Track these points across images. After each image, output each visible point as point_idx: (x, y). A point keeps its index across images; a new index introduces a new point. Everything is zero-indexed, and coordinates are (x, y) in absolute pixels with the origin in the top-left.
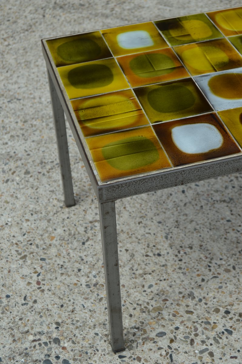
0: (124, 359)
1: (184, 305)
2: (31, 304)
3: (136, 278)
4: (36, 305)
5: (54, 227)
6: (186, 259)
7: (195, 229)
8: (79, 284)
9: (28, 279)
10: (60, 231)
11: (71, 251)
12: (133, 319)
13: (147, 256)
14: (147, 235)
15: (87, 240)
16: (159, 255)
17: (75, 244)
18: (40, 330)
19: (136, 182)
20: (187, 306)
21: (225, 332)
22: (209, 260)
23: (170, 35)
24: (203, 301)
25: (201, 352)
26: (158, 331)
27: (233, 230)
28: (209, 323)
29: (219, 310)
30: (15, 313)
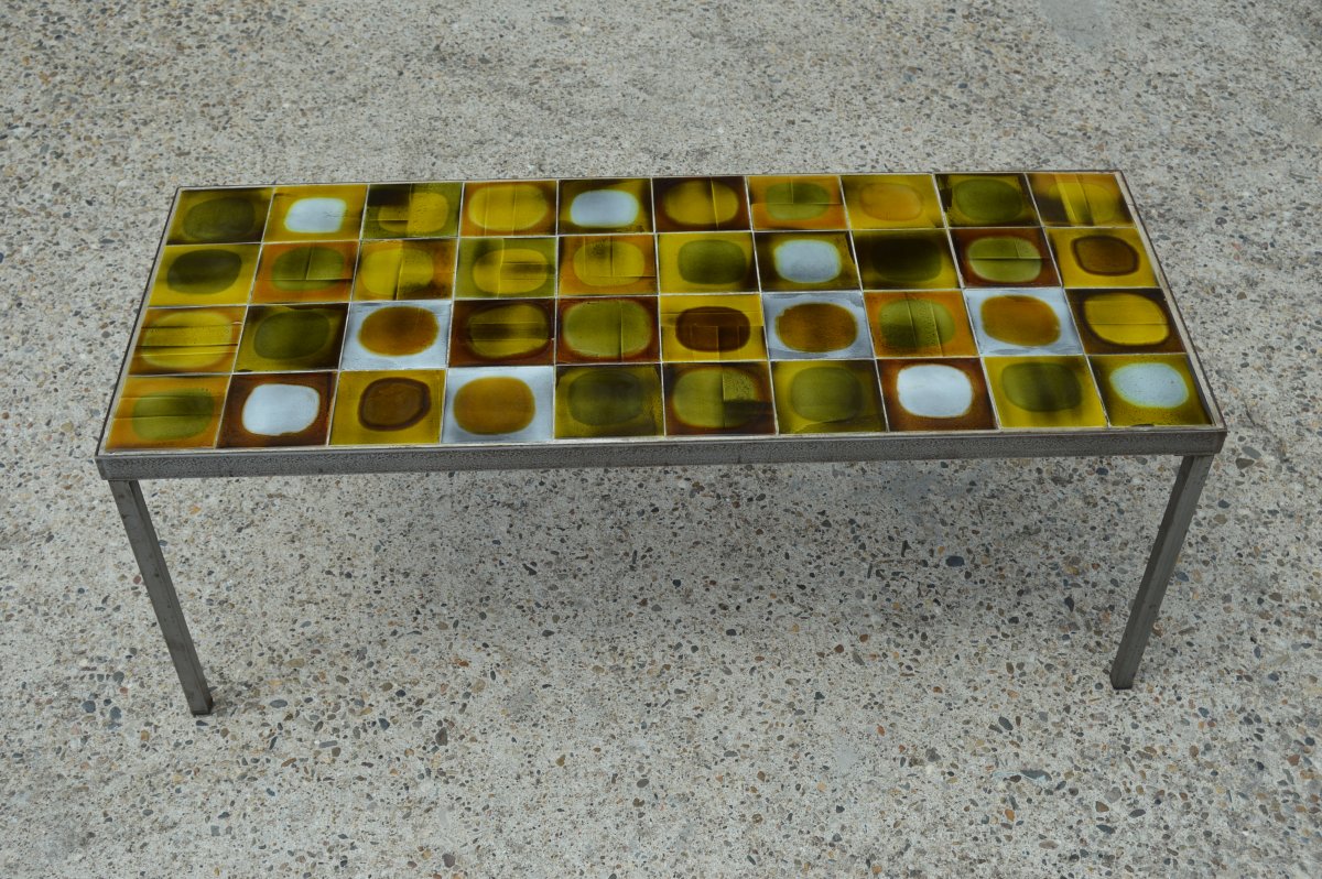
0: (202, 727)
1: (341, 665)
2: (109, 610)
3: (291, 605)
4: (116, 614)
5: (207, 492)
6: (387, 592)
7: (433, 545)
8: (199, 594)
9: (124, 571)
10: (213, 500)
11: (213, 538)
12: (252, 670)
13: (329, 573)
14: (348, 538)
15: (248, 526)
16: (349, 575)
17: (227, 526)
18: (102, 654)
19: (154, 460)
20: (345, 669)
21: (378, 724)
22: (423, 602)
23: (377, 216)
24: (374, 667)
25: (324, 745)
26: (277, 697)
27: (495, 559)
28: (362, 703)
29: (390, 686)
30: (79, 620)
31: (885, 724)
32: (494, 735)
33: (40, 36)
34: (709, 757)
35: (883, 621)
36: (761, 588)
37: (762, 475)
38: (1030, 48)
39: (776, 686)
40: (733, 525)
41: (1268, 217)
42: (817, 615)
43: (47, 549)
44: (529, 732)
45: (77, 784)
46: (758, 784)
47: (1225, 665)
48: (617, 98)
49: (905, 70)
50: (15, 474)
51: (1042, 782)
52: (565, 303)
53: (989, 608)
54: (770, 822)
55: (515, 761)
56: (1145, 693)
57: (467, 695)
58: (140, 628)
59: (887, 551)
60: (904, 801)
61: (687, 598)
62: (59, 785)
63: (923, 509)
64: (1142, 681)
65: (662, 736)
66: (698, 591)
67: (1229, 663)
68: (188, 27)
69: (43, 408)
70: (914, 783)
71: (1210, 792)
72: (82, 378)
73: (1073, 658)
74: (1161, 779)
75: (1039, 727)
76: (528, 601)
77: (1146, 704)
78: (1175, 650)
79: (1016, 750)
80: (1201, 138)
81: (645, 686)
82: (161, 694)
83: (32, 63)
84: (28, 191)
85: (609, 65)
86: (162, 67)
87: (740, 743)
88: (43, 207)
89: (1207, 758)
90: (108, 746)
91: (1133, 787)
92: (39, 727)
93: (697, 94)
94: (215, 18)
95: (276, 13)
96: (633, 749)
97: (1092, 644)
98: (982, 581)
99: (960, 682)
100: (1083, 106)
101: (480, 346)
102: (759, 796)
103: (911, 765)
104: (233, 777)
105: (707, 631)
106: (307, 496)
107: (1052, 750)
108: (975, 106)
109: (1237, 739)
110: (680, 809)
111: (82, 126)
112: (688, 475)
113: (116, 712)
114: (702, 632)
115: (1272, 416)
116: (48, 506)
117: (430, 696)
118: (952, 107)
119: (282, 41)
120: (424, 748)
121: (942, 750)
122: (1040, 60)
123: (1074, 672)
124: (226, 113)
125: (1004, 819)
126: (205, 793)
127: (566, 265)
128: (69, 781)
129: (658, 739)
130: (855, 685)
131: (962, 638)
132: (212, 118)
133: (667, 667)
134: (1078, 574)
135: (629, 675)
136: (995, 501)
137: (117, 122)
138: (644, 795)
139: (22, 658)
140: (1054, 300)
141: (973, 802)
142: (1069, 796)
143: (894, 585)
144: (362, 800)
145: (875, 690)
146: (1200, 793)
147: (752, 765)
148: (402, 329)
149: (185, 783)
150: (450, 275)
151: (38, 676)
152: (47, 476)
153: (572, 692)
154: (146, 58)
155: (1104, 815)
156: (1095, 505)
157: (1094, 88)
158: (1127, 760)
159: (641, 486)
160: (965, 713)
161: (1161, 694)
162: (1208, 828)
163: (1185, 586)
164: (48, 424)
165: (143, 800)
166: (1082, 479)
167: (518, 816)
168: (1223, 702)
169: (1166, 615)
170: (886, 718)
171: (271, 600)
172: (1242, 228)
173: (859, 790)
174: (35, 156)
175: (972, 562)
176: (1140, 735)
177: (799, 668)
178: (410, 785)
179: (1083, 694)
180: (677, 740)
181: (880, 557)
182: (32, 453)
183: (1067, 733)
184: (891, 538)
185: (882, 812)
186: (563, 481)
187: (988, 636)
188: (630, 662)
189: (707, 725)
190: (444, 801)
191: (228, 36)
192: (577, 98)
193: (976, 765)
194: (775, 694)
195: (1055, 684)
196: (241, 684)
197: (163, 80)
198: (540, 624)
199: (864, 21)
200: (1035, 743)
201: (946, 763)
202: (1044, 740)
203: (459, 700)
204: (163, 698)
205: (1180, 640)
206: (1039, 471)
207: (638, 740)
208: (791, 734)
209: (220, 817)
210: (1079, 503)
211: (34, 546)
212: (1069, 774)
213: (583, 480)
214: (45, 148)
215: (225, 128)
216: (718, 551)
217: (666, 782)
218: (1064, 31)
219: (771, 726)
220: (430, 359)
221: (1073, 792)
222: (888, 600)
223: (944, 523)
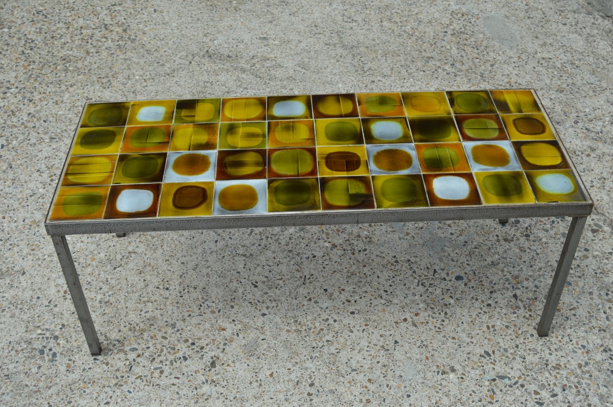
0: (96, 361)
1: (164, 331)
2: (52, 307)
3: (139, 303)
4: (55, 308)
5: (99, 251)
6: (186, 296)
7: (208, 274)
8: (95, 299)
9: (59, 288)
10: (102, 255)
11: (102, 272)
12: (120, 334)
13: (158, 288)
14: (167, 272)
15: (119, 267)
16: (167, 289)
17: (109, 267)
18: (48, 327)
20: (166, 333)
21: (182, 358)
22: (203, 301)
23: (180, 114)
24: (180, 332)
25: (156, 369)
26: (133, 346)
27: (238, 280)
28: (174, 349)
29: (188, 341)
30: (37, 311)
31: (429, 355)
32: (238, 363)
33: (23, 49)
34: (343, 372)
35: (426, 307)
36: (366, 292)
37: (365, 240)
38: (482, 48)
39: (375, 338)
40: (352, 263)
41: (598, 120)
42: (394, 304)
43: (22, 278)
44: (255, 361)
45: (35, 389)
46: (368, 384)
47: (592, 325)
48: (291, 72)
49: (425, 58)
50: (8, 244)
51: (507, 381)
52: (272, 151)
53: (477, 300)
54: (374, 403)
55: (249, 375)
56: (554, 338)
57: (225, 344)
58: (67, 315)
59: (426, 274)
60: (440, 391)
61: (331, 297)
62: (26, 390)
63: (442, 254)
64: (553, 333)
65: (320, 362)
66: (336, 294)
67: (594, 323)
68: (92, 44)
69: (22, 214)
70: (444, 383)
71: (589, 385)
72: (40, 200)
73: (518, 322)
74: (565, 379)
75: (504, 355)
76: (254, 300)
77: (555, 343)
78: (567, 318)
79: (493, 366)
80: (565, 86)
81: (311, 338)
82: (76, 346)
83: (19, 61)
84: (16, 116)
85: (287, 58)
86: (79, 62)
87: (358, 365)
88: (23, 124)
89: (587, 369)
90: (50, 371)
91: (551, 383)
92: (17, 362)
93: (328, 70)
94: (104, 40)
95: (133, 37)
96: (306, 369)
97: (527, 316)
98: (473, 287)
99: (464, 335)
100: (509, 73)
101: (231, 171)
102: (369, 390)
103: (442, 374)
104: (111, 385)
105: (341, 312)
106: (147, 252)
107: (511, 366)
108: (459, 73)
109: (601, 360)
110: (330, 397)
111: (42, 87)
112: (329, 240)
113: (54, 355)
114: (339, 313)
115: (607, 209)
116: (23, 259)
117: (207, 345)
118: (448, 74)
119: (135, 49)
120: (205, 370)
121: (457, 367)
122: (488, 53)
123: (519, 329)
124: (109, 81)
125: (489, 400)
126: (97, 393)
127: (271, 134)
128: (31, 388)
129: (318, 364)
130: (413, 337)
131: (464, 314)
132: (103, 83)
133: (322, 330)
134: (518, 283)
135: (304, 333)
136: (477, 250)
137: (58, 86)
138: (312, 390)
139: (9, 329)
140: (506, 146)
141: (473, 391)
142: (520, 388)
143: (430, 290)
144: (174, 395)
145: (423, 339)
146: (584, 386)
147: (365, 375)
148: (193, 164)
149: (88, 388)
150: (216, 139)
151: (17, 338)
152: (23, 245)
153: (276, 342)
154: (72, 58)
155: (538, 397)
156: (525, 251)
157: (513, 65)
158: (548, 370)
159: (307, 245)
160: (467, 349)
161: (562, 338)
162: (589, 402)
163: (570, 288)
164: (24, 221)
165: (67, 396)
166: (518, 239)
167: (251, 402)
168: (593, 342)
169: (562, 302)
170: (429, 352)
171: (130, 301)
172: (586, 125)
173: (417, 387)
174: (20, 101)
175: (468, 278)
176: (553, 358)
177: (386, 329)
178: (198, 387)
179: (524, 339)
180: (328, 364)
181: (423, 277)
182: (16, 235)
183: (517, 358)
184: (428, 268)
185: (429, 397)
186: (270, 244)
187: (476, 313)
188: (304, 328)
189: (342, 356)
190: (215, 395)
191: (110, 47)
192: (273, 72)
193: (474, 374)
194: (375, 342)
195: (510, 335)
196: (115, 340)
197: (80, 67)
198: (260, 310)
199: (405, 37)
200: (502, 363)
201: (459, 373)
202: (506, 361)
203: (221, 346)
204: (77, 348)
205: (569, 313)
206: (497, 236)
207: (309, 364)
208: (383, 360)
209: (105, 404)
210: (517, 250)
211: (16, 277)
212: (520, 377)
213: (279, 243)
214: (24, 98)
215: (108, 88)
216: (345, 275)
217: (323, 384)
218: (498, 40)
219: (373, 357)
220: (207, 177)
221: (522, 386)
222: (428, 297)
223: (453, 260)
